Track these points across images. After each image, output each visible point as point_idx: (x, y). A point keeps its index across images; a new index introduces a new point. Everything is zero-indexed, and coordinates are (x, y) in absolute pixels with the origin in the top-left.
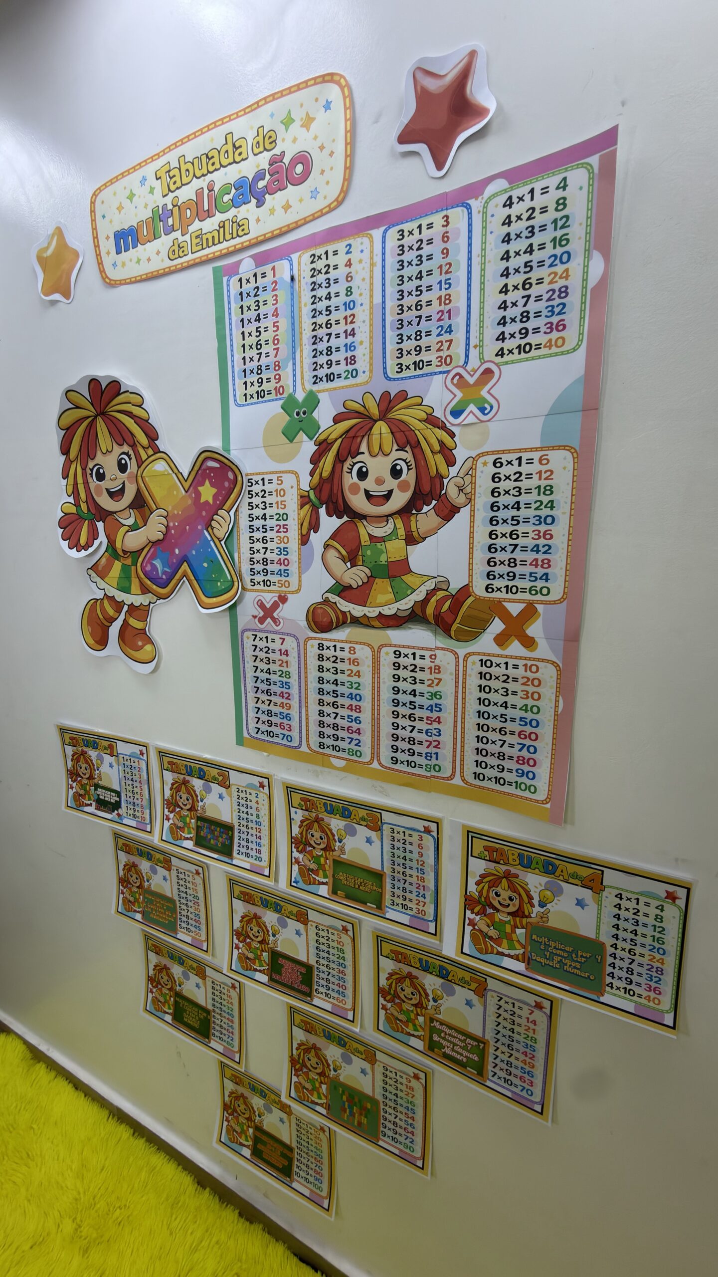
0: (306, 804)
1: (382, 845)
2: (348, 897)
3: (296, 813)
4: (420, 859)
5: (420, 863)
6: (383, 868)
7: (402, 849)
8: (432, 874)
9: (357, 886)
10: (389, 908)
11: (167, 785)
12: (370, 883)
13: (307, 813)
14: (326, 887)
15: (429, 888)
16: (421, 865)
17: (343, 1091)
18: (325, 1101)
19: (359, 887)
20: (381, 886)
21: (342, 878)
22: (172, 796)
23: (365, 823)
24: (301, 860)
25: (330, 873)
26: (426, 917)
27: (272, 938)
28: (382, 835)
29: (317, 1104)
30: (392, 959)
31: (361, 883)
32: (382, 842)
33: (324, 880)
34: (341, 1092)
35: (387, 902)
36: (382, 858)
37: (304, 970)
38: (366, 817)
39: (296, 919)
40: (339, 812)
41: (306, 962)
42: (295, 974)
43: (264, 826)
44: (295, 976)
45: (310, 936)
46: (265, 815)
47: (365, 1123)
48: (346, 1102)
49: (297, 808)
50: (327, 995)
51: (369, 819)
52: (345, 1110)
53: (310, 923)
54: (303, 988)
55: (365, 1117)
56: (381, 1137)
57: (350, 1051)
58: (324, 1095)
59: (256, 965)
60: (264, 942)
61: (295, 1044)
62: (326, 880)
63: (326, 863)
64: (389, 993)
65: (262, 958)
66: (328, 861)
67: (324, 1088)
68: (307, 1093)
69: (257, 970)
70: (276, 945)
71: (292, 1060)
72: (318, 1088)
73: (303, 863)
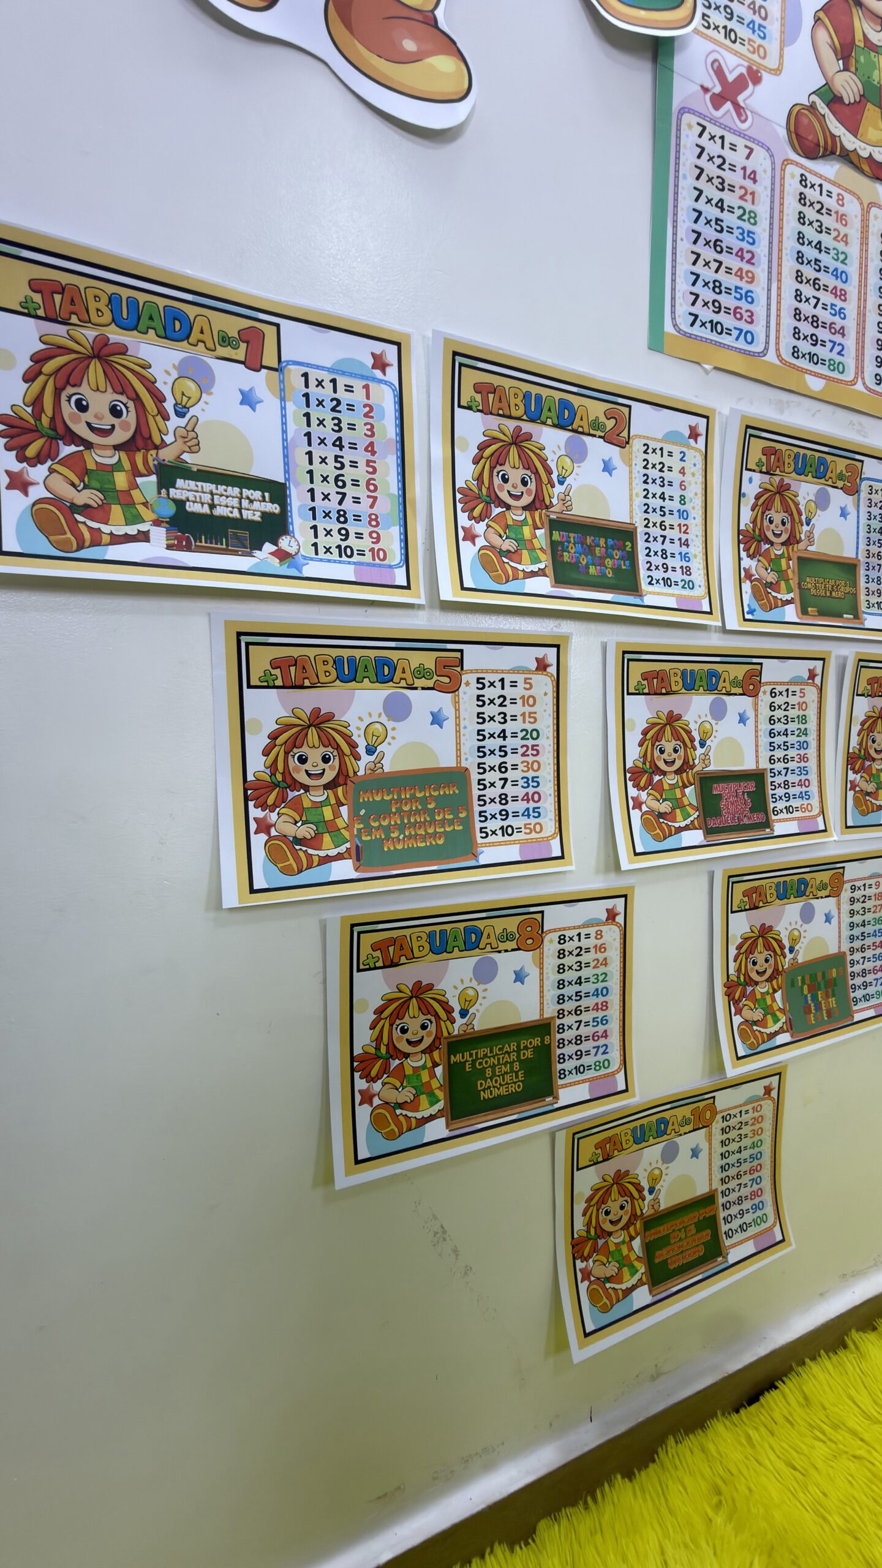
0: (768, 460)
1: (858, 517)
2: (822, 613)
3: (751, 481)
6: (857, 553)
7: (878, 518)
9: (828, 594)
10: (866, 613)
11: (464, 449)
12: (843, 583)
14: (793, 606)
17: (803, 983)
18: (784, 1020)
19: (831, 593)
20: (855, 584)
21: (809, 586)
22: (479, 479)
23: (840, 484)
24: (753, 571)
25: (794, 583)
27: (699, 751)
28: (859, 500)
29: (776, 1033)
30: (868, 696)
31: (833, 586)
32: (858, 512)
33: (789, 597)
34: (800, 984)
35: (863, 606)
36: (858, 538)
37: (751, 786)
38: (844, 472)
39: (740, 691)
40: (813, 469)
41: (755, 768)
42: (741, 799)
43: (694, 518)
44: (741, 803)
45: (761, 714)
46: (696, 494)
47: (835, 1006)
48: (809, 993)
49: (754, 471)
50: (787, 809)
51: (847, 474)
52: (807, 1010)
53: (762, 689)
54: (757, 818)
55: (833, 997)
56: (855, 1008)
57: (811, 896)
58: (780, 1009)
59: (678, 820)
60: (685, 768)
61: (733, 952)
62: (792, 595)
63: (789, 567)
64: (859, 758)
65: (686, 802)
66: (791, 562)
67: (778, 995)
68: (759, 1029)
69: (679, 830)
70: (706, 762)
71: (728, 988)
72: (771, 1005)
73: (757, 576)
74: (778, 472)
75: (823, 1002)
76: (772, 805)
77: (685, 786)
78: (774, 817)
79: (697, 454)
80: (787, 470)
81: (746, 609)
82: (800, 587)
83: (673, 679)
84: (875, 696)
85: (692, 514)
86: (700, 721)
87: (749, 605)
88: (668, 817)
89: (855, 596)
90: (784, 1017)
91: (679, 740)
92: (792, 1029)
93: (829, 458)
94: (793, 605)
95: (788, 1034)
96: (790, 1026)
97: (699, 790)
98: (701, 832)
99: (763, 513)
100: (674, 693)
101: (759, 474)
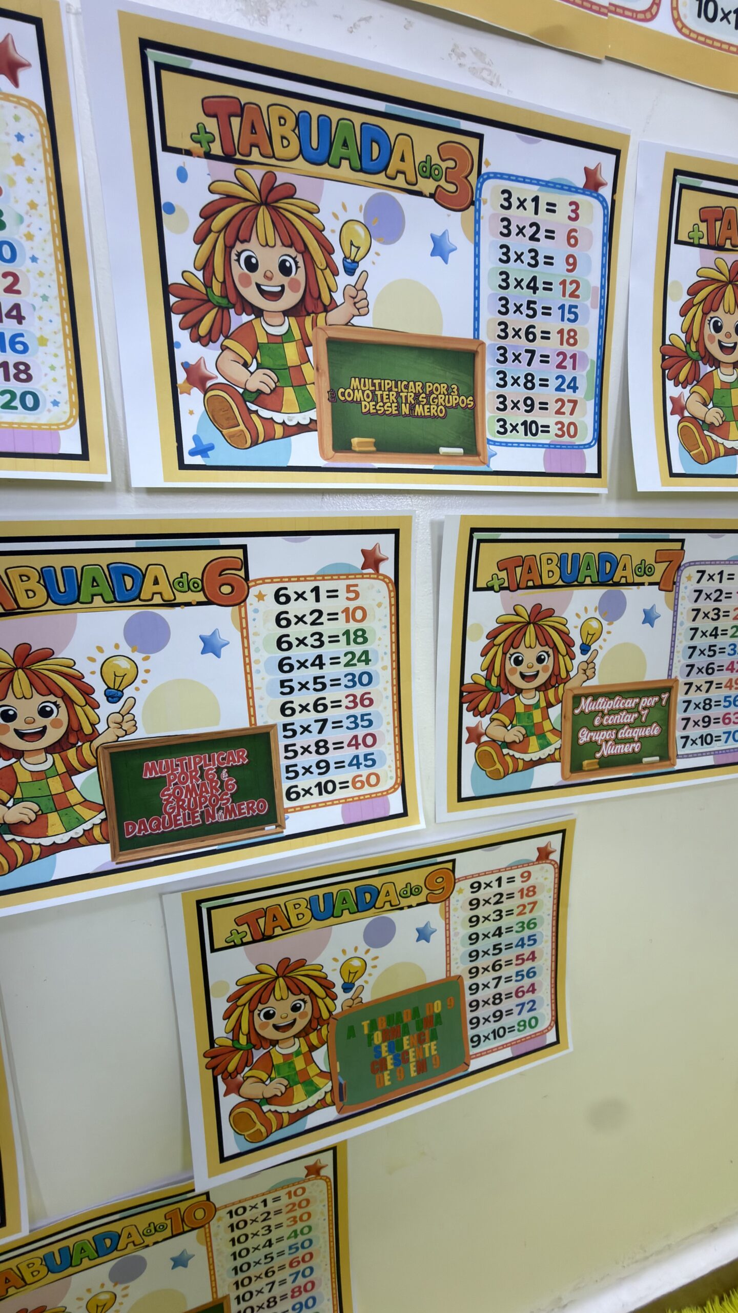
0: (225, 128)
1: (477, 256)
2: (383, 447)
3: (182, 175)
4: (569, 277)
5: (570, 288)
6: (476, 330)
7: (527, 258)
8: (595, 314)
9: (405, 409)
10: (495, 443)
12: (443, 388)
13: (226, 170)
14: (312, 437)
15: (584, 355)
16: (572, 295)
17: (373, 1027)
18: (328, 1087)
19: (412, 408)
20: (472, 389)
21: (358, 395)
23: (427, 186)
24: (211, 369)
25: (319, 389)
26: (577, 441)
27: (106, 709)
28: (477, 221)
29: (309, 1110)
30: (502, 589)
31: (417, 396)
32: (477, 245)
33: (304, 418)
34: (366, 1031)
35: (489, 428)
36: (477, 298)
37: (239, 757)
38: (436, 160)
39: (201, 597)
40: (352, 152)
41: (247, 725)
42: (212, 781)
43: (34, 259)
44: (212, 788)
45: (256, 634)
46: (33, 205)
47: (434, 1053)
48: (384, 1041)
49: (188, 153)
50: (322, 788)
51: (444, 165)
52: (381, 1065)
53: (254, 591)
54: (245, 809)
55: (432, 1040)
56: (473, 1051)
57: (388, 906)
58: (322, 1074)
59: (50, 833)
60: (72, 740)
61: (220, 1006)
62: (313, 414)
63: (305, 359)
64: (487, 689)
65: (73, 797)
66: (310, 350)
67: (320, 1056)
68: (273, 1108)
69: (56, 848)
70: (125, 726)
71: (212, 1058)
72: (304, 1071)
73: (221, 380)
74: (255, 156)
75: (411, 1051)
76: (286, 785)
77: (72, 771)
78: (287, 804)
79: (23, 112)
80: (279, 151)
81: (188, 445)
82: (333, 396)
83: (19, 588)
84: (519, 588)
85: (26, 249)
86: (101, 658)
87: (196, 438)
88: (26, 830)
89: (472, 414)
90: (330, 1084)
91: (51, 693)
92: (341, 1099)
93: (392, 128)
94: (314, 435)
95: (334, 1107)
96: (340, 1095)
97: (107, 774)
98: (107, 847)
99: (228, 249)
100: (27, 611)
101: (204, 161)
